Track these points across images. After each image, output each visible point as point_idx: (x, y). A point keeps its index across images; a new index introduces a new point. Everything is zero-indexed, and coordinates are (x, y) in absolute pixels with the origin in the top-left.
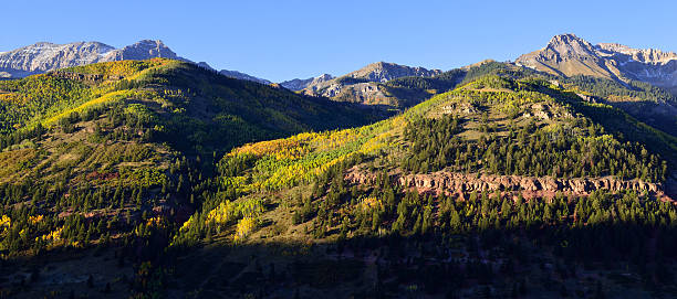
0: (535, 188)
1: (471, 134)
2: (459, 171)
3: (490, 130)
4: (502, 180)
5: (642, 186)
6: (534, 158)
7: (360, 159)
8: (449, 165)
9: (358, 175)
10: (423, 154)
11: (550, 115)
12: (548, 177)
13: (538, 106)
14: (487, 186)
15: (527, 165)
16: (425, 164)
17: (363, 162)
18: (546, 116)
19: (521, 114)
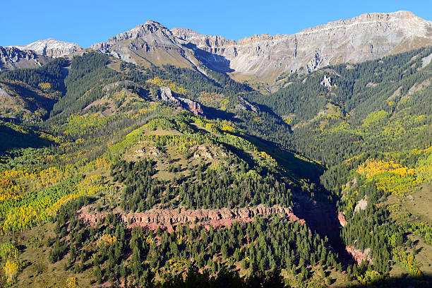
0: (218, 218)
1: (163, 175)
2: (165, 207)
3: (176, 170)
4: (196, 213)
5: (281, 210)
6: (214, 194)
7: (86, 201)
8: (157, 203)
9: (89, 215)
10: (135, 196)
11: (212, 155)
12: (225, 209)
13: (203, 148)
14: (187, 219)
15: (211, 201)
16: (141, 204)
17: (90, 203)
18: (210, 157)
19: (192, 155)
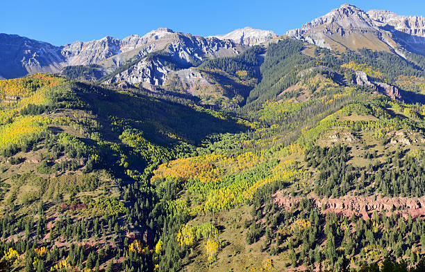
0: (417, 207)
1: (359, 161)
2: (360, 194)
3: (371, 157)
4: (393, 201)
6: (412, 182)
7: (281, 186)
8: (351, 189)
9: (281, 198)
10: (329, 181)
11: (411, 141)
13: (401, 133)
14: (383, 207)
15: (410, 189)
16: (335, 190)
17: (284, 188)
18: (408, 143)
19: (389, 141)
